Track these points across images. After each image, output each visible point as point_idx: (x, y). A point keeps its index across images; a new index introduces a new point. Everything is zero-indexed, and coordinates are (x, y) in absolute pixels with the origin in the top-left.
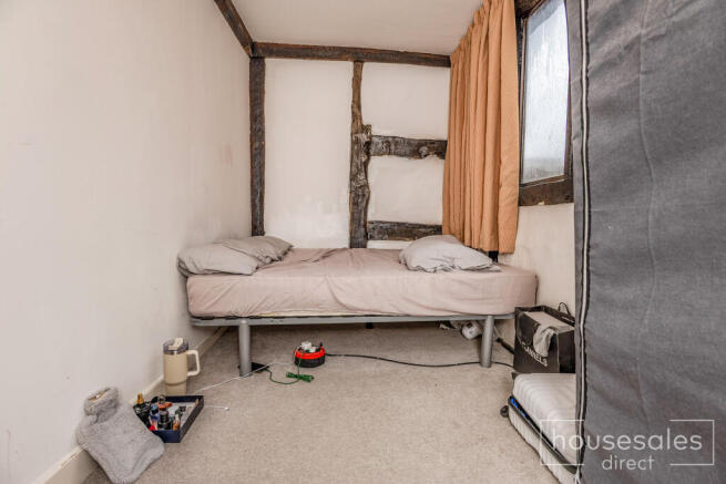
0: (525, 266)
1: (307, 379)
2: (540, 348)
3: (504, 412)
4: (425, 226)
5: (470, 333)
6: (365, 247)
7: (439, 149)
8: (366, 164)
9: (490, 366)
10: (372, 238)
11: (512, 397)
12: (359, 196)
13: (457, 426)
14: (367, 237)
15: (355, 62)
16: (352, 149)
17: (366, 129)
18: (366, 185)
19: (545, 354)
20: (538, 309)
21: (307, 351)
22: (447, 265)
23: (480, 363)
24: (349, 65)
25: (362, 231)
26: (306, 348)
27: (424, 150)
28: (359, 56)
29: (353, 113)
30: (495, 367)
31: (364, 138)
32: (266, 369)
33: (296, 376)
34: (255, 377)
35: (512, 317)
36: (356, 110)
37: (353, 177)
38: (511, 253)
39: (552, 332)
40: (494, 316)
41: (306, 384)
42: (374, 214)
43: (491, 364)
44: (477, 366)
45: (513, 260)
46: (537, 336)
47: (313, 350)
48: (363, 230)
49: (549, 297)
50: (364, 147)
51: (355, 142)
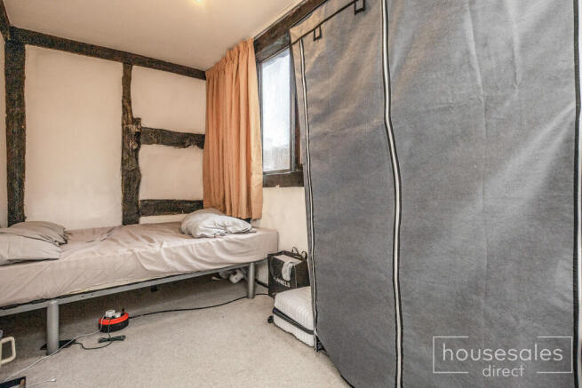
0: (270, 227)
1: (121, 339)
2: (286, 275)
3: (271, 320)
4: (191, 202)
5: (234, 279)
6: (138, 223)
7: (199, 140)
8: (137, 151)
9: (253, 298)
10: (144, 214)
11: (275, 308)
12: (131, 178)
13: (245, 336)
14: (139, 214)
15: (124, 63)
16: (123, 138)
17: (137, 121)
18: (137, 169)
19: (288, 279)
20: (280, 253)
21: (113, 317)
22: (222, 231)
23: (247, 297)
24: (120, 65)
25: (134, 210)
26: (110, 316)
27: (187, 142)
28: (129, 60)
29: (123, 106)
30: (257, 297)
31: (134, 129)
32: (74, 342)
33: (109, 340)
34: (64, 352)
35: (267, 261)
36: (126, 104)
37: (124, 162)
38: (259, 219)
39: (292, 265)
40: (255, 262)
41: (121, 343)
42: (145, 194)
43: (254, 295)
44: (245, 299)
45: (262, 223)
46: (283, 270)
47: (118, 315)
48: (135, 208)
49: (285, 245)
50: (135, 136)
51: (126, 132)
